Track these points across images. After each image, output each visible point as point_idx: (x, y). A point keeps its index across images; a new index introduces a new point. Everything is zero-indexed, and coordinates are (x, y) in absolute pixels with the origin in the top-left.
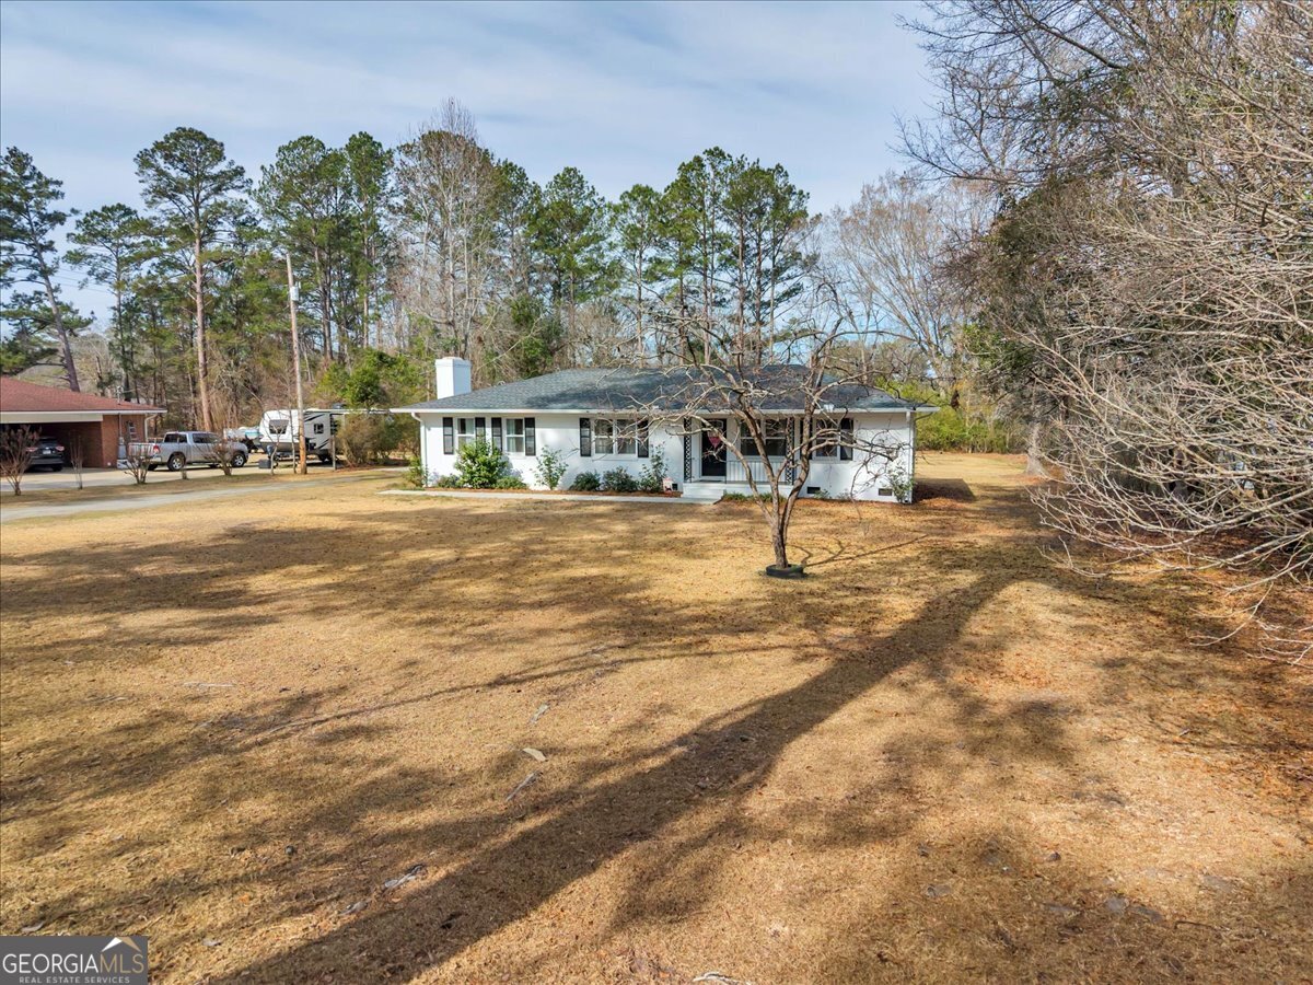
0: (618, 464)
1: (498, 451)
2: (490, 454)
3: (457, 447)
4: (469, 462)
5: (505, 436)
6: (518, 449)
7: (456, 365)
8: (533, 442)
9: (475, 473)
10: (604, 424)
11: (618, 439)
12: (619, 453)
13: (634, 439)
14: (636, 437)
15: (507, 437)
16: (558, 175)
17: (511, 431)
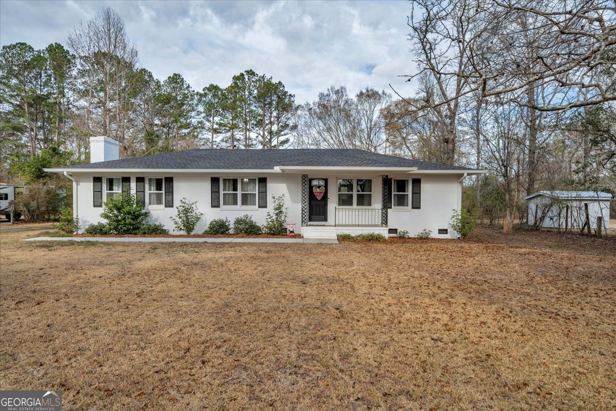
0: (244, 213)
1: (141, 203)
2: (134, 206)
3: (105, 199)
4: (115, 212)
5: (147, 192)
6: (159, 202)
7: (105, 142)
8: (171, 197)
9: (120, 221)
10: (231, 183)
11: (242, 194)
12: (242, 205)
13: (255, 194)
14: (257, 193)
15: (149, 193)
16: (170, 77)
17: (152, 188)
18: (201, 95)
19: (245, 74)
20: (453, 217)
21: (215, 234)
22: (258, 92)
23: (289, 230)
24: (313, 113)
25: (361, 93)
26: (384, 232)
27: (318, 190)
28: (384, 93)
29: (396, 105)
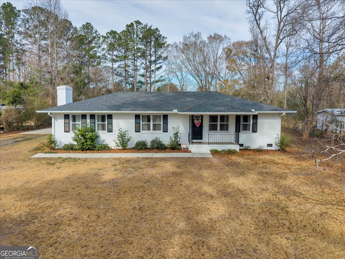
1: (94, 131)
3: (72, 129)
4: (80, 137)
5: (97, 123)
6: (103, 129)
7: (67, 89)
8: (111, 126)
9: (84, 143)
10: (147, 117)
11: (153, 124)
12: (153, 130)
13: (161, 124)
14: (162, 123)
15: (98, 124)
16: (84, 25)
17: (99, 121)
18: (105, 37)
19: (134, 23)
20: (276, 138)
21: (140, 150)
22: (143, 35)
23: (183, 148)
24: (179, 49)
25: (211, 37)
26: (237, 148)
27: (197, 122)
28: (225, 37)
29: (234, 45)
